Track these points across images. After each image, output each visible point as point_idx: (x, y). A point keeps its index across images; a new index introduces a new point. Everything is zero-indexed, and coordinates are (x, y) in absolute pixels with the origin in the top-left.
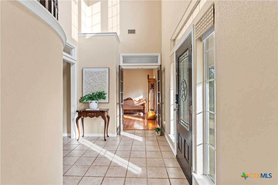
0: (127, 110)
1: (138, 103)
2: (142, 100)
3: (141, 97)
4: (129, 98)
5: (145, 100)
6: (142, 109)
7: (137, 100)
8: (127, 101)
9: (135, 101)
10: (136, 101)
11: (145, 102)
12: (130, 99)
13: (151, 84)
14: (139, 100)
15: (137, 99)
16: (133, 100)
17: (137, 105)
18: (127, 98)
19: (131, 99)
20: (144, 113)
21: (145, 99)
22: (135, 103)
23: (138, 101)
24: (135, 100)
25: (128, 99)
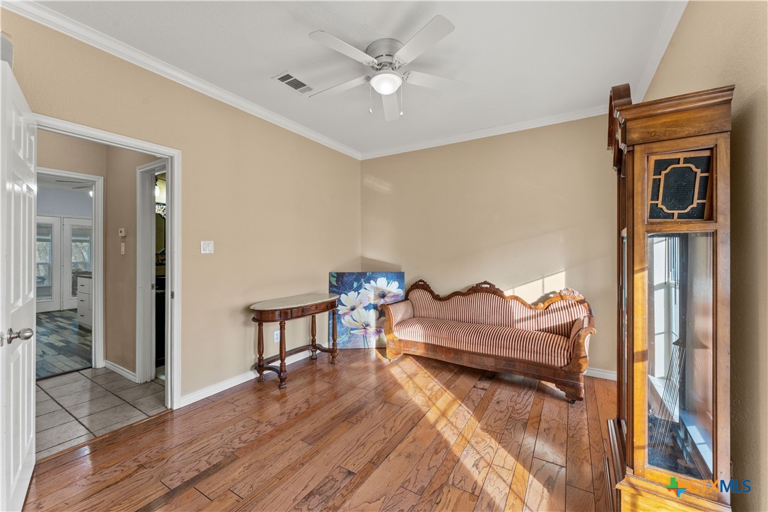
0: (463, 352)
1: (531, 313)
2: (562, 298)
3: (556, 282)
4: (485, 283)
5: (582, 302)
6: (560, 361)
7: (530, 300)
8: (473, 297)
9: (515, 305)
10: (524, 303)
11: (581, 313)
12: (487, 291)
13: (660, 166)
14: (545, 298)
15: (530, 292)
16: (507, 293)
17: (531, 326)
18: (473, 282)
19: (495, 291)
20: (572, 390)
21: (582, 297)
22: (518, 312)
23: (536, 304)
24: (516, 298)
25: (476, 289)
